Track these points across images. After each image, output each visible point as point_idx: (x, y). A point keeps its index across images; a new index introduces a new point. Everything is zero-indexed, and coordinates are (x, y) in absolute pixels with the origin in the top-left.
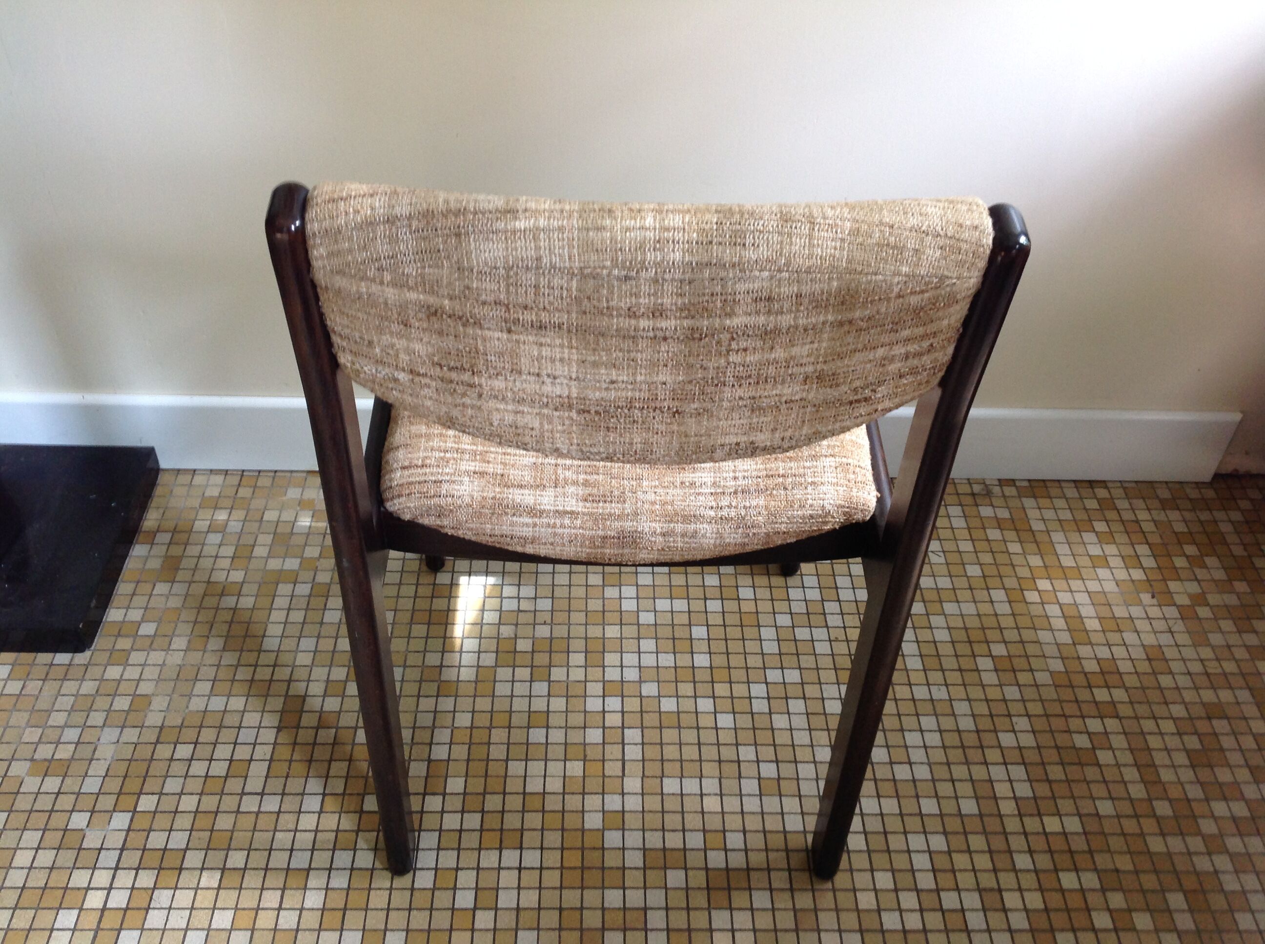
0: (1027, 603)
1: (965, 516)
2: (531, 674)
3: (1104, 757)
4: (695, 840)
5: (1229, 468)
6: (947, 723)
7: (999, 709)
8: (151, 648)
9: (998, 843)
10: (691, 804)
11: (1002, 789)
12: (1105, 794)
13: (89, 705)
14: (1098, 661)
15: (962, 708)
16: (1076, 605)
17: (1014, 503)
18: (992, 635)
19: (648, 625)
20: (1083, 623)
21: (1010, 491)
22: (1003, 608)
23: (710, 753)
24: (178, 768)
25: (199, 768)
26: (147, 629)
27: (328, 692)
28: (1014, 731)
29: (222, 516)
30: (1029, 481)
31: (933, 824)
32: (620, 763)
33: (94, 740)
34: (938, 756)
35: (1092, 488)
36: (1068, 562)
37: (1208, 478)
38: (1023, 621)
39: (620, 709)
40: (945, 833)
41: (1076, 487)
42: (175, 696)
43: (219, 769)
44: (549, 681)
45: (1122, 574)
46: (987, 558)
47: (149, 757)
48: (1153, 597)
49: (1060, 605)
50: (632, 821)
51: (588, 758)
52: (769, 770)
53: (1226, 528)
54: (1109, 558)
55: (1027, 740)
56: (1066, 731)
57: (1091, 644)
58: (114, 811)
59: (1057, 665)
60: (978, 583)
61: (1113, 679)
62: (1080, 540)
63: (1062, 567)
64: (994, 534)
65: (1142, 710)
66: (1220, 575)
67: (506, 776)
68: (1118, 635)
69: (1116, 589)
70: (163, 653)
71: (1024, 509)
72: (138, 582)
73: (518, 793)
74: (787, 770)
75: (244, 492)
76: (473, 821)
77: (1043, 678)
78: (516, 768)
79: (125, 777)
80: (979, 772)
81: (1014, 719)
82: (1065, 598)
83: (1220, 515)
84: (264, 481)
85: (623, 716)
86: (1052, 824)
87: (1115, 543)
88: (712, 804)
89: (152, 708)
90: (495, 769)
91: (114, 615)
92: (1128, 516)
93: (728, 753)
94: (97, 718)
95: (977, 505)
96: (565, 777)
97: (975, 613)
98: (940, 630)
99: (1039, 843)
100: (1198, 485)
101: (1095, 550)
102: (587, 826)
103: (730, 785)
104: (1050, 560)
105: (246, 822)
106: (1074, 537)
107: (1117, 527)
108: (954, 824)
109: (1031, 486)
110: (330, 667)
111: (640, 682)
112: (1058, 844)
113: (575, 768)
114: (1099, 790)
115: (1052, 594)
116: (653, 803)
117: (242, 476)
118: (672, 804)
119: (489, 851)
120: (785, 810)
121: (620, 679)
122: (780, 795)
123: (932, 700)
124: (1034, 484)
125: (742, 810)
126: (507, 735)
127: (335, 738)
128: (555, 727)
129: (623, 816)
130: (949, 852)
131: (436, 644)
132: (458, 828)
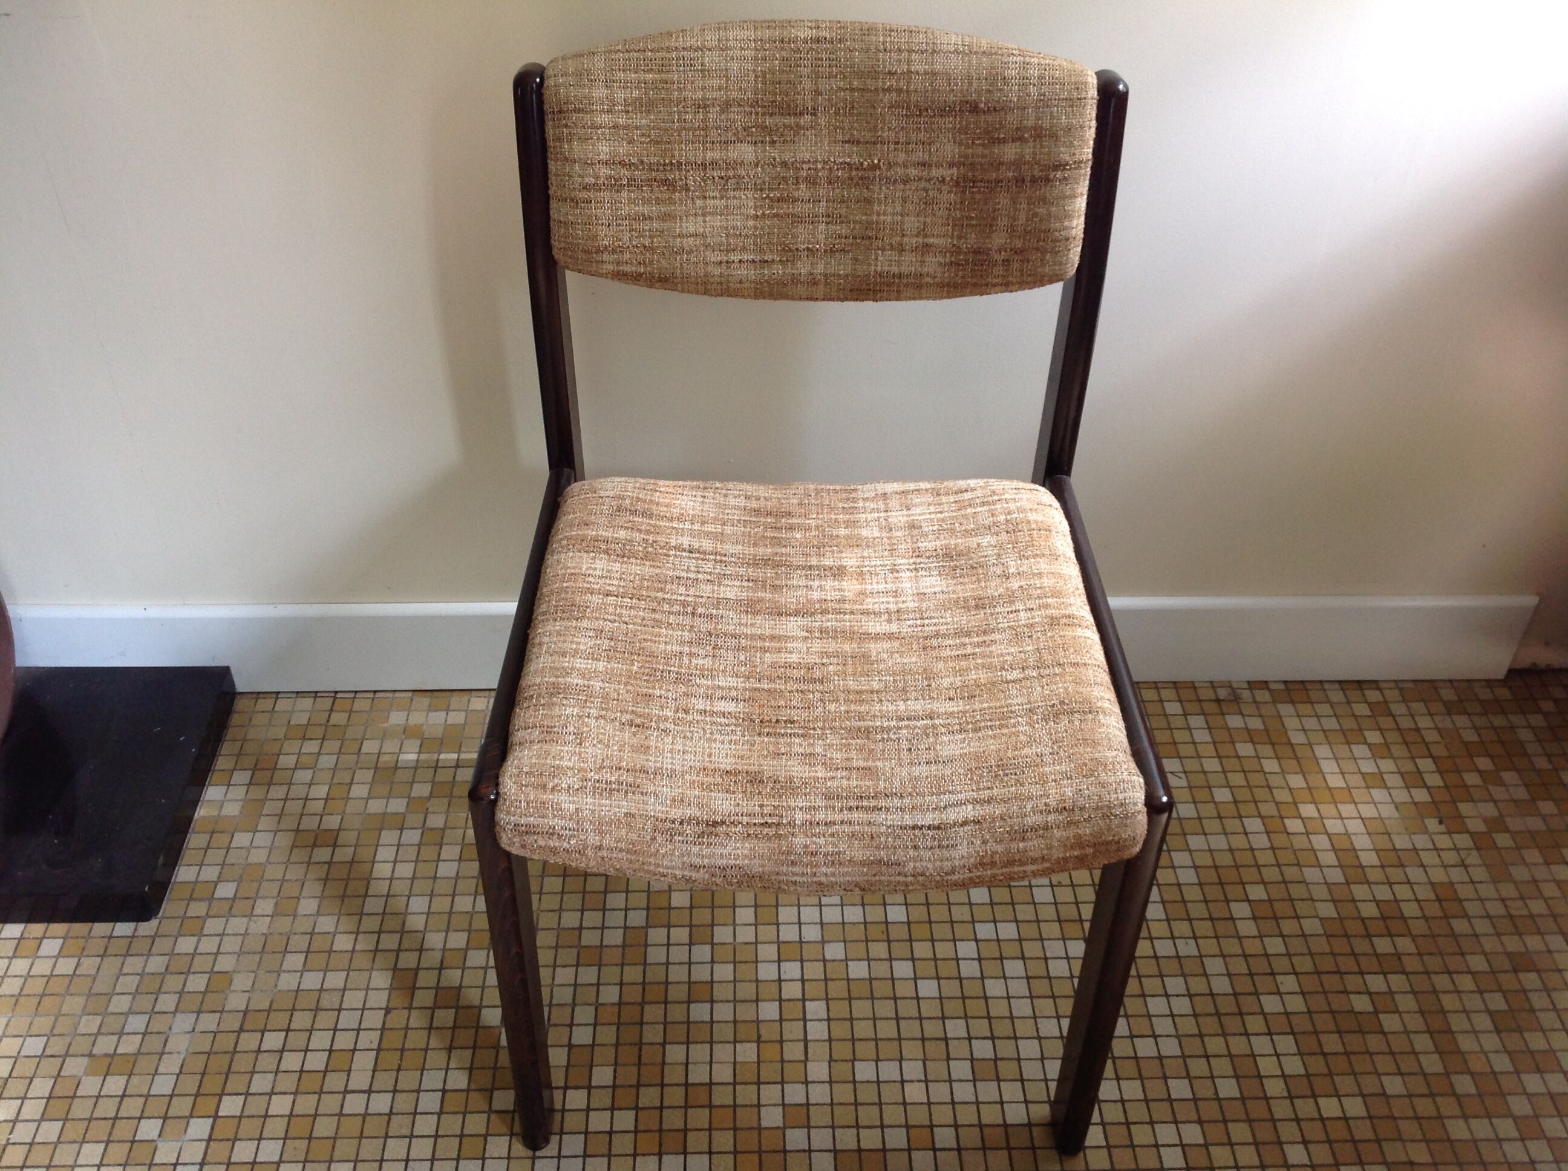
0: (1288, 834)
1: (1209, 728)
2: (690, 935)
3: (1390, 1022)
4: (897, 1138)
5: (1525, 662)
6: (1198, 985)
7: (1260, 965)
8: (230, 914)
9: (1265, 1133)
10: (890, 1094)
11: (1267, 1066)
12: (1392, 1068)
13: (158, 986)
14: (1378, 903)
15: (1215, 966)
16: (1347, 834)
17: (1267, 710)
18: (1248, 874)
20: (1358, 857)
21: (1263, 696)
22: (1261, 841)
23: (910, 1029)
24: (267, 1062)
25: (292, 1061)
26: (226, 890)
27: (446, 964)
28: (1279, 993)
29: (311, 747)
30: (1285, 682)
31: (1185, 1111)
32: (802, 1044)
33: (165, 1029)
34: (1188, 1026)
35: (1361, 689)
36: (1335, 781)
37: (1501, 674)
38: (1285, 857)
39: (799, 976)
40: (1200, 1122)
41: (1343, 690)
42: (261, 972)
43: (316, 1061)
44: (712, 944)
45: (1402, 796)
46: (1237, 779)
47: (231, 1050)
48: (1441, 822)
49: (1329, 835)
50: (820, 1117)
51: (763, 1039)
52: (983, 1049)
53: (1525, 735)
54: (1385, 776)
55: (1296, 1004)
56: (1342, 992)
57: (1368, 882)
58: (191, 1116)
59: (1327, 910)
60: (1229, 811)
61: (1396, 926)
62: (1349, 754)
63: (1330, 789)
64: (1245, 749)
65: (1434, 963)
66: (1521, 793)
67: (663, 1063)
68: (1399, 870)
69: (1396, 814)
70: (245, 920)
71: (1280, 717)
72: (213, 832)
73: (678, 1085)
74: (1006, 1049)
75: (338, 718)
76: (625, 1120)
77: (1311, 926)
78: (675, 1053)
79: (203, 1074)
80: (1238, 1045)
81: (1279, 978)
82: (1334, 826)
83: (1516, 720)
84: (362, 704)
85: (803, 985)
86: (1330, 1107)
87: (1392, 757)
88: (915, 1093)
89: (233, 988)
90: (650, 1055)
91: (184, 873)
92: (1406, 723)
93: (932, 1029)
94: (167, 1002)
95: (1223, 714)
96: (735, 1063)
97: (1226, 847)
98: (1185, 870)
99: (1315, 1132)
100: (1489, 683)
101: (1368, 767)
102: (764, 1124)
103: (937, 1069)
104: (1315, 780)
105: (352, 1126)
106: (1342, 750)
107: (1393, 737)
108: (1210, 1110)
109: (1287, 689)
110: (447, 932)
111: (823, 942)
112: (1338, 1131)
113: (747, 1052)
114: (1384, 1063)
115: (1319, 821)
116: (844, 1093)
117: (335, 698)
118: (867, 1094)
119: (647, 1158)
120: (1004, 1099)
121: (798, 939)
122: (999, 1080)
123: (1178, 957)
124: (1291, 687)
125: (952, 1099)
126: (663, 1012)
127: (455, 1021)
128: (722, 1001)
129: (808, 1110)
130: (1206, 1145)
131: (574, 901)
132: (608, 1129)
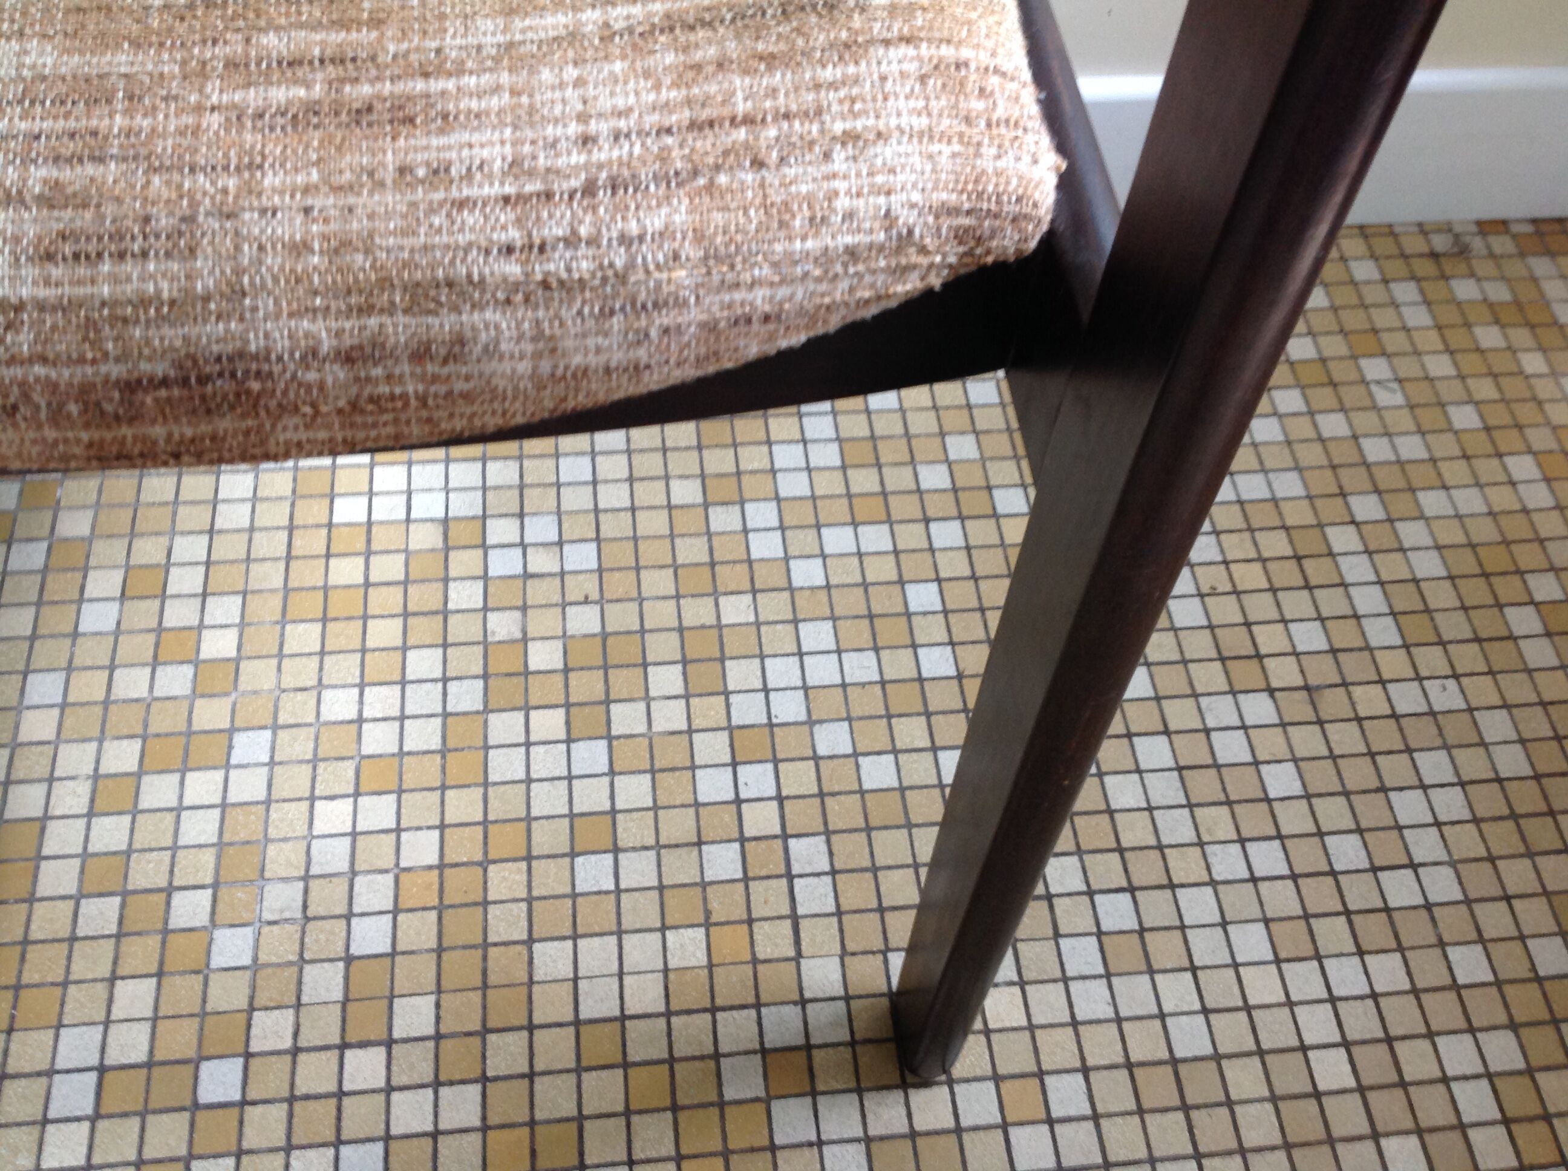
1: (1427, 303)
2: (568, 723)
6: (1473, 764)
17: (1514, 268)
18: (1527, 556)
19: (812, 589)
21: (1501, 244)
22: (1538, 496)
27: (99, 806)
30: (1534, 221)
32: (788, 923)
34: (1467, 843)
39: (772, 792)
44: (610, 738)
46: (1485, 389)
51: (714, 918)
60: (1479, 444)
64: (1489, 336)
73: (560, 1025)
85: (781, 807)
95: (1445, 278)
96: (666, 971)
98: (1421, 553)
109: (1539, 233)
110: (101, 742)
111: (811, 723)
120: (1167, 1009)
121: (765, 721)
122: (1151, 972)
123: (1432, 713)
124: (1545, 228)
125: (1073, 1015)
126: (524, 877)
127: (120, 923)
128: (634, 849)
129: (810, 1058)
130: (1530, 1072)
131: (344, 668)
132: (429, 1128)
